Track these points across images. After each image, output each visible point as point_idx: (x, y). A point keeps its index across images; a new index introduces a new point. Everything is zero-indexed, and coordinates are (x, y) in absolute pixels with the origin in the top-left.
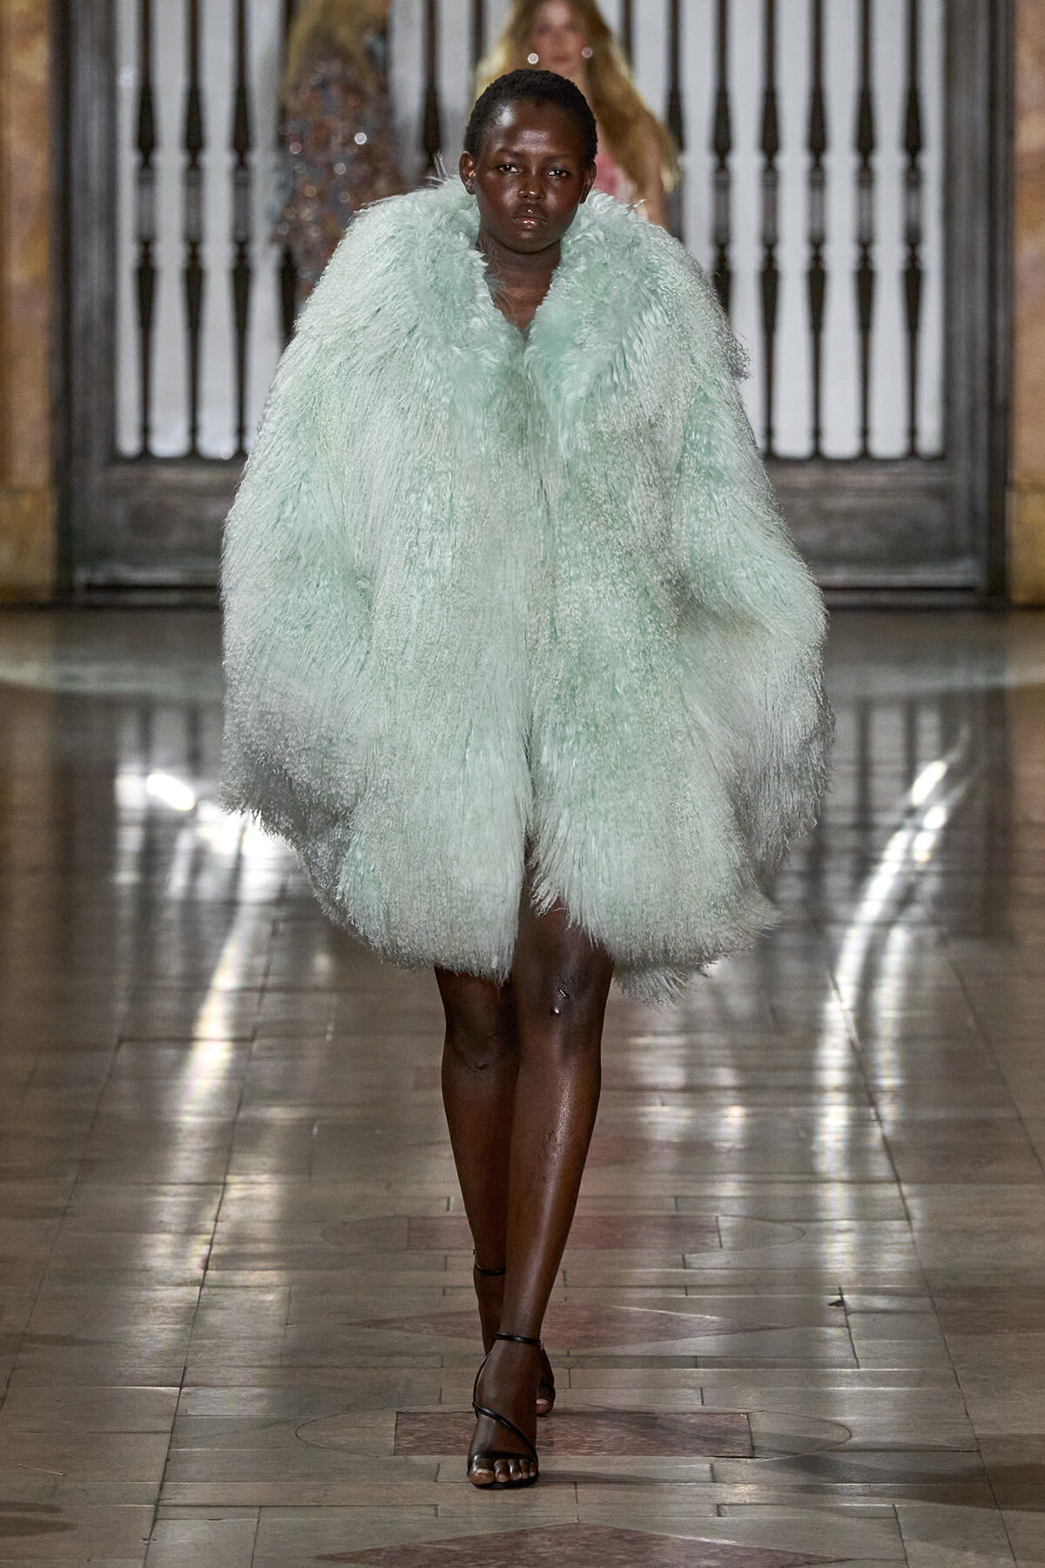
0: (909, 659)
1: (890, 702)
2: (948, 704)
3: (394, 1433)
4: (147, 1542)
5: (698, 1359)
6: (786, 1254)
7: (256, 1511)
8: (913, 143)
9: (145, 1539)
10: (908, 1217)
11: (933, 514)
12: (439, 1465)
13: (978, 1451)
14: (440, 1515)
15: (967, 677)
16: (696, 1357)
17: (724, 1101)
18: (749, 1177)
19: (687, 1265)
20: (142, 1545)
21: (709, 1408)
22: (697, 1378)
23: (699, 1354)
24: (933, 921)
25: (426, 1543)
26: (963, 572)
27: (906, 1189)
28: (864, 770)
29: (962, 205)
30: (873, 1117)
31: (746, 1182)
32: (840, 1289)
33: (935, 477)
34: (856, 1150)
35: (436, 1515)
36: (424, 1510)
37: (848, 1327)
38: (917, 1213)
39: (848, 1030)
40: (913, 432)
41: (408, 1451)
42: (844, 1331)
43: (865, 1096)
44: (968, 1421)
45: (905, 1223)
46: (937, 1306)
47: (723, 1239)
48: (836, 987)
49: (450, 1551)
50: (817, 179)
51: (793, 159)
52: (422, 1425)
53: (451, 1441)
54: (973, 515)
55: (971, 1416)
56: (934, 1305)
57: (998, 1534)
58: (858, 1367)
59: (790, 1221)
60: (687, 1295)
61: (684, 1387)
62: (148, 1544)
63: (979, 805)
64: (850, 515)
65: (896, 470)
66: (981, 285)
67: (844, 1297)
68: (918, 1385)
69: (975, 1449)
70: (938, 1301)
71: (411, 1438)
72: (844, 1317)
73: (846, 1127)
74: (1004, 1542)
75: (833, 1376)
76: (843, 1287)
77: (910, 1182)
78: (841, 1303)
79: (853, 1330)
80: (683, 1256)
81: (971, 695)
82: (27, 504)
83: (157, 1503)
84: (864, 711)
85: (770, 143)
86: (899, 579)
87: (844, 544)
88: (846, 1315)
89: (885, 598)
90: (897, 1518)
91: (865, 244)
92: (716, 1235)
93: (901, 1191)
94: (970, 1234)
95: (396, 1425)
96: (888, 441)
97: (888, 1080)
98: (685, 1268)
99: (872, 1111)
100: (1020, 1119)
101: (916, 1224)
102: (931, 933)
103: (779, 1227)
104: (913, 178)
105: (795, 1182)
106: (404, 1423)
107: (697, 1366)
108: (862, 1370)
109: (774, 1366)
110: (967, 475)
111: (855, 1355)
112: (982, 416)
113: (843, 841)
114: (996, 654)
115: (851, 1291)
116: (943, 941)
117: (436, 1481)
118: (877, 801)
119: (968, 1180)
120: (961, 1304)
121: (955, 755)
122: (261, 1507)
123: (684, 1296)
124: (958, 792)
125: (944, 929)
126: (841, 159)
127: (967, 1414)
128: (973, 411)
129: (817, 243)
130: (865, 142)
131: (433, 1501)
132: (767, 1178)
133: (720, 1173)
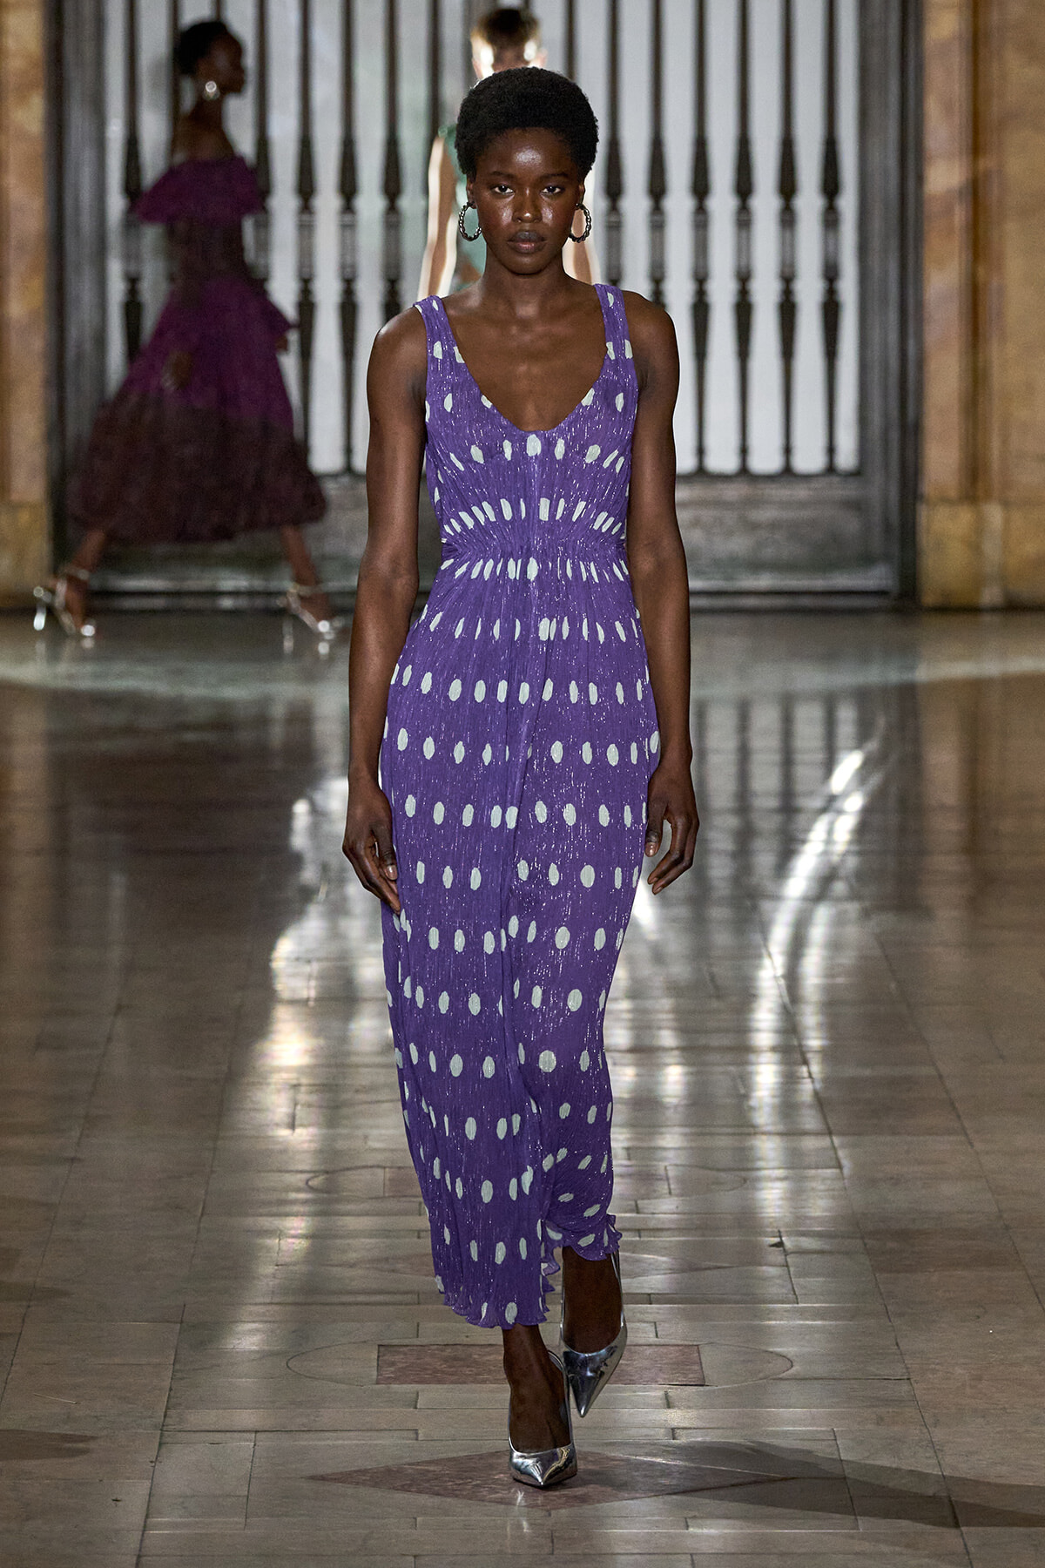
0: (830, 658)
1: (810, 697)
2: (863, 698)
3: (375, 1364)
4: (153, 1464)
5: (652, 1296)
6: (726, 1201)
7: (253, 1435)
8: (831, 186)
9: (152, 1462)
10: (840, 1167)
11: (851, 525)
12: (418, 1393)
13: (908, 1379)
14: (420, 1439)
15: (881, 674)
16: (649, 1294)
17: (669, 1060)
18: (693, 1130)
19: (641, 1211)
20: (149, 1467)
21: (660, 1341)
22: (651, 1313)
23: (653, 1291)
24: (854, 896)
25: (409, 1464)
26: (877, 577)
27: (837, 1140)
28: (788, 761)
29: (876, 244)
30: (806, 1075)
31: (692, 1134)
32: (779, 1232)
33: (851, 491)
34: (787, 1104)
35: (417, 1439)
36: (405, 1434)
37: (787, 1266)
38: (845, 1162)
39: (781, 996)
40: (831, 450)
41: (389, 1381)
42: (784, 1270)
43: (798, 1056)
44: (898, 1352)
45: (837, 1171)
46: (868, 1246)
47: (672, 1186)
48: (770, 955)
49: (428, 1471)
50: (744, 219)
51: (722, 201)
52: (402, 1356)
53: (429, 1372)
54: (887, 528)
55: (901, 1348)
56: (865, 1245)
57: (927, 1455)
58: (798, 1303)
59: (733, 1170)
60: (640, 1237)
61: (640, 1321)
62: (154, 1467)
63: (893, 790)
64: (774, 526)
65: (815, 484)
66: (893, 316)
67: (783, 1239)
68: (852, 1318)
69: (905, 1377)
70: (870, 1242)
71: (392, 1369)
72: (783, 1257)
73: (777, 1083)
74: (934, 1461)
75: (773, 1311)
76: (782, 1230)
77: (841, 1134)
78: (780, 1244)
79: (792, 1269)
80: (636, 1202)
81: (885, 690)
82: (24, 517)
83: (162, 1428)
84: (787, 705)
85: (701, 187)
86: (819, 583)
87: (768, 553)
88: (786, 1255)
89: (806, 602)
90: (836, 1440)
91: (788, 279)
92: (666, 1183)
93: (832, 1142)
94: (896, 1181)
95: (378, 1357)
96: (809, 459)
97: (814, 1041)
98: (638, 1213)
99: (804, 1069)
100: (941, 1077)
101: (846, 1171)
102: (853, 908)
103: (723, 1175)
104: (831, 218)
105: (734, 1134)
106: (384, 1355)
107: (651, 1304)
108: (800, 1305)
109: (722, 1301)
110: (881, 490)
111: (794, 1291)
112: (895, 435)
113: (767, 824)
114: (908, 652)
115: (789, 1234)
116: (866, 914)
117: (416, 1408)
118: (800, 787)
119: (894, 1133)
120: (891, 1245)
121: (873, 745)
122: (256, 1432)
123: (638, 1239)
124: (875, 780)
125: (867, 904)
126: (765, 201)
127: (897, 1344)
128: (886, 431)
129: (744, 278)
130: (787, 186)
131: (410, 1425)
132: (707, 1130)
133: (667, 1126)
